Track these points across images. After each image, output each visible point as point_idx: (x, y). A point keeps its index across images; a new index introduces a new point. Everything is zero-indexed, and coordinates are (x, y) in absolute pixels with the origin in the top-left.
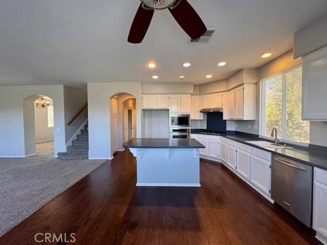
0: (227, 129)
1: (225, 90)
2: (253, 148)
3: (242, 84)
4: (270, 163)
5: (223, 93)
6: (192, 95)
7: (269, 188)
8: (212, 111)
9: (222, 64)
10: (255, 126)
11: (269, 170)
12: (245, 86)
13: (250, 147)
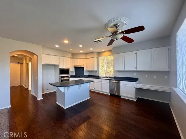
0: (84, 75)
1: (85, 58)
2: (102, 80)
3: (94, 57)
4: (109, 83)
5: (84, 59)
6: (70, 58)
7: (109, 90)
8: (79, 67)
9: (91, 49)
10: (97, 73)
11: (109, 85)
12: (95, 58)
13: (101, 80)
